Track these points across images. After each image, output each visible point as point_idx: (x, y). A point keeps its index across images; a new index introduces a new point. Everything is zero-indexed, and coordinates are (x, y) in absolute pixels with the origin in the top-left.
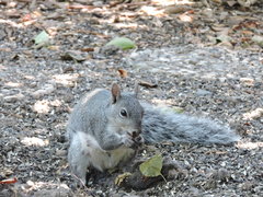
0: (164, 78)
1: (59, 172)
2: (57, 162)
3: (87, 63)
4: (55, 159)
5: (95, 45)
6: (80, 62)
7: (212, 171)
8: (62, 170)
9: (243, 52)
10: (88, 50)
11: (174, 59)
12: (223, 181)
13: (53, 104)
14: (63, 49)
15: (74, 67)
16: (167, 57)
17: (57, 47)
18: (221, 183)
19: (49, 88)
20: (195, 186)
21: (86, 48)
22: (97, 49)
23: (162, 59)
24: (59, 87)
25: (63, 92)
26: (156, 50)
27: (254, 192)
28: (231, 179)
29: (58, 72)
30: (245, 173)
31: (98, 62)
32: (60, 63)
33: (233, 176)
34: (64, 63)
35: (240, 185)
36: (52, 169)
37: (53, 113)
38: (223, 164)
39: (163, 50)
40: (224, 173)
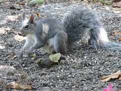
0: (58, 17)
1: (9, 61)
2: (9, 56)
3: (22, 10)
4: (8, 55)
5: (25, 2)
6: (19, 10)
7: (80, 60)
8: (11, 60)
9: (94, 5)
10: (22, 4)
11: (62, 8)
12: (86, 65)
13: (6, 29)
14: (11, 4)
15: (16, 12)
16: (59, 7)
17: (8, 3)
18: (84, 66)
19: (5, 22)
20: (73, 68)
21: (21, 3)
22: (26, 4)
23: (56, 8)
24: (9, 21)
25: (11, 24)
26: (54, 4)
27: (99, 71)
28: (89, 64)
29: (9, 15)
30: (95, 61)
31: (27, 10)
32: (9, 10)
33: (90, 63)
34: (11, 10)
35: (93, 67)
36: (6, 60)
37: (6, 33)
38: (85, 57)
39: (56, 4)
40: (86, 61)
